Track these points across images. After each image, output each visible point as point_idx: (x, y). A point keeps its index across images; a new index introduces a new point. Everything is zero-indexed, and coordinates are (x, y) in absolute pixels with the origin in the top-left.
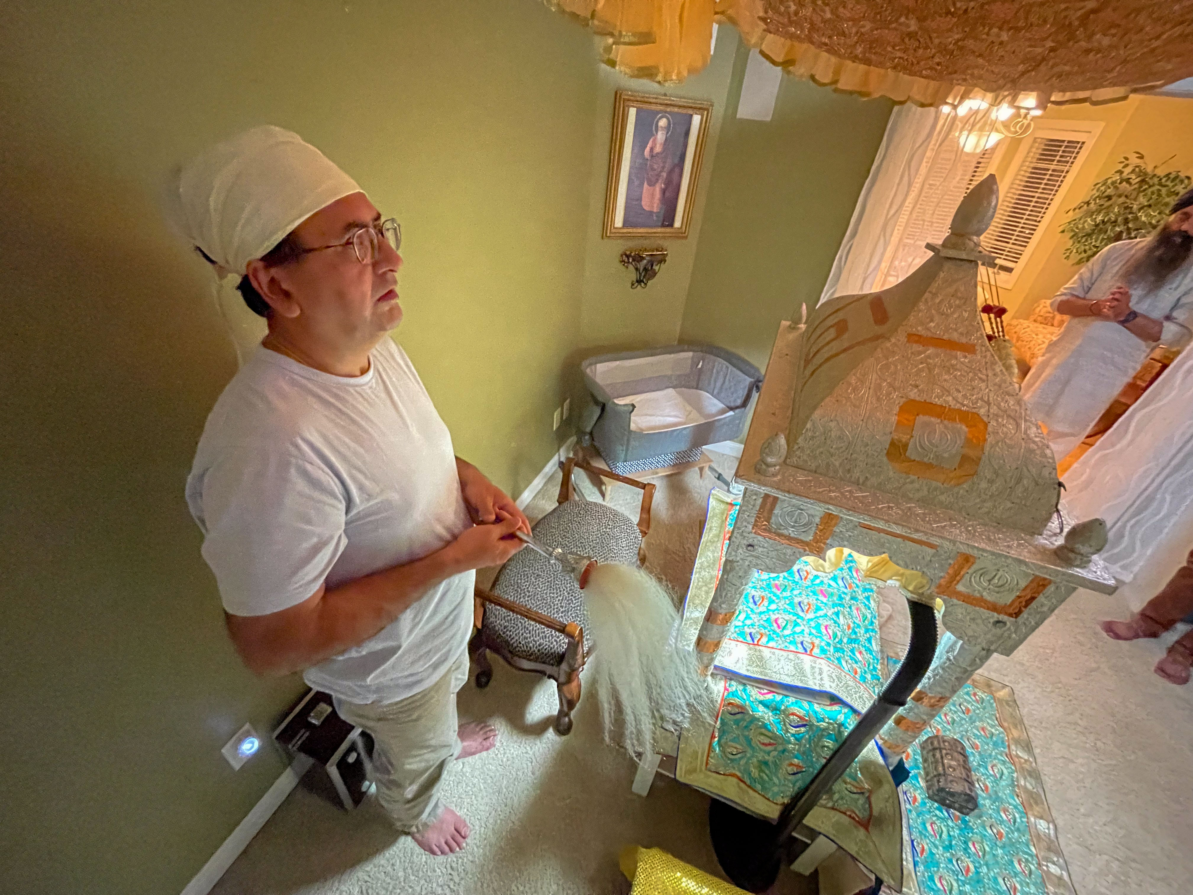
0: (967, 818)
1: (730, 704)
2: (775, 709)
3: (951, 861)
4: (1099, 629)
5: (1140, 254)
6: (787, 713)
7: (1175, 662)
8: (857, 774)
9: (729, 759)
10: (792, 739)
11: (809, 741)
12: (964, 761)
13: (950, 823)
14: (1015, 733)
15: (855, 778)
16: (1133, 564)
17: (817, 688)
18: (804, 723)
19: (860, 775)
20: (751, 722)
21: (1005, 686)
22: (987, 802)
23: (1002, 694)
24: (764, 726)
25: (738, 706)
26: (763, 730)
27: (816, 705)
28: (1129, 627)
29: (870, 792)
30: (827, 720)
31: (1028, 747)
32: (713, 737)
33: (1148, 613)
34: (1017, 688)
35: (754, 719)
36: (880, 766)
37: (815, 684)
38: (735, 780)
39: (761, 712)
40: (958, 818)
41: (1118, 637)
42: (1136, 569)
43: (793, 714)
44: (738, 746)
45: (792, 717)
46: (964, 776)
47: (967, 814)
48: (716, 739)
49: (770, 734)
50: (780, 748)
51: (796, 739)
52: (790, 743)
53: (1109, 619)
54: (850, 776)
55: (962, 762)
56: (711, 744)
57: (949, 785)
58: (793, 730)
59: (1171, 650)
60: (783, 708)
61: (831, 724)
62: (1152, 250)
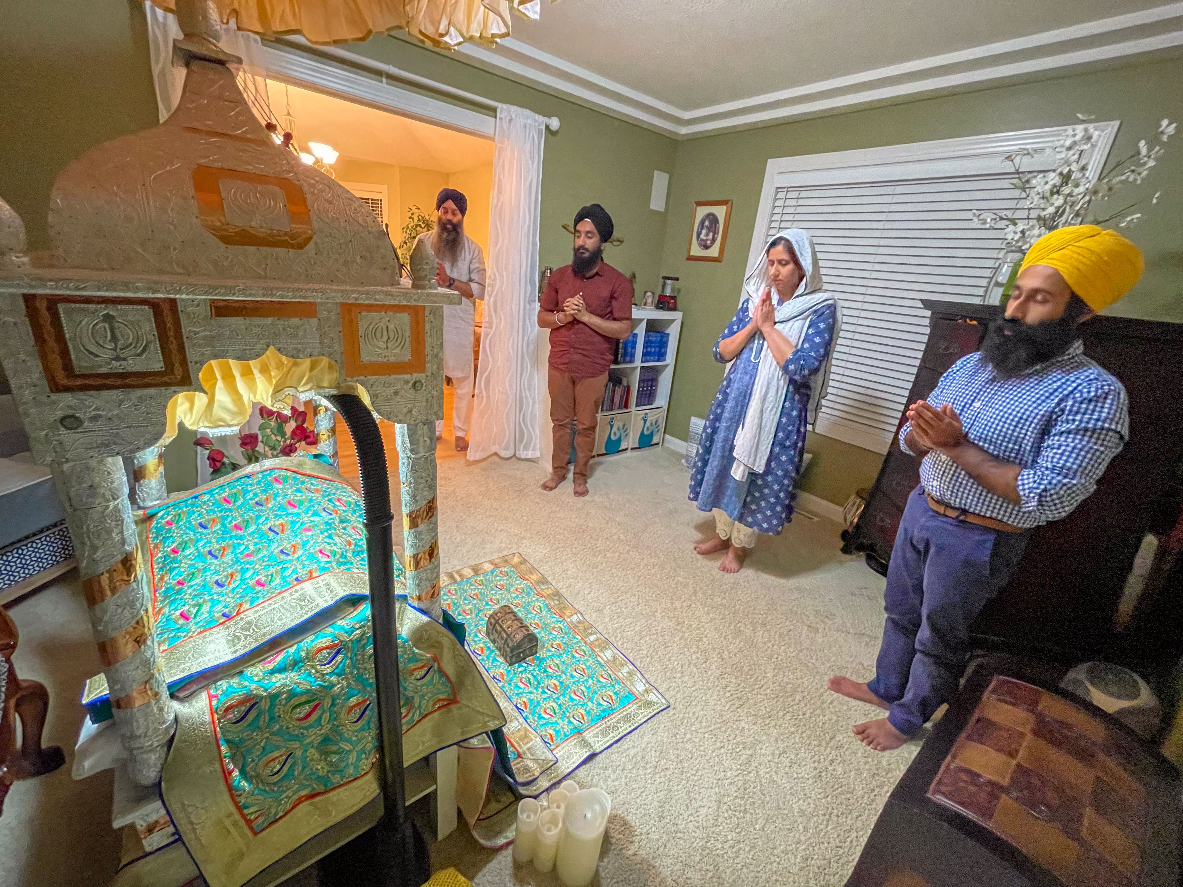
0: (538, 655)
1: (227, 710)
2: (294, 664)
3: (544, 692)
4: (540, 490)
5: (435, 240)
6: (310, 657)
7: (580, 485)
8: (413, 652)
9: (275, 784)
10: (334, 679)
11: (353, 665)
12: (515, 616)
13: (531, 668)
14: (534, 577)
15: (414, 658)
16: (535, 444)
17: (331, 602)
18: (337, 648)
19: (417, 651)
20: (272, 705)
21: (514, 554)
22: (542, 634)
23: (516, 560)
24: (292, 695)
25: (241, 703)
26: (295, 701)
27: (339, 622)
28: (552, 479)
29: (435, 659)
30: (358, 626)
31: (543, 581)
32: (227, 774)
33: (556, 465)
34: (521, 550)
35: (274, 697)
36: (427, 624)
37: (326, 601)
38: (304, 807)
39: (278, 681)
40: (533, 660)
41: (551, 489)
42: (538, 446)
43: (320, 650)
44: (276, 754)
45: (319, 656)
46: (519, 625)
47: (536, 653)
48: (236, 773)
49: (304, 699)
50: (327, 703)
51: (339, 675)
52: (334, 686)
53: (542, 483)
54: (410, 660)
55: (513, 618)
56: (230, 789)
57: (515, 640)
58: (327, 669)
59: (574, 481)
60: (303, 654)
61: (364, 626)
62: (440, 236)
